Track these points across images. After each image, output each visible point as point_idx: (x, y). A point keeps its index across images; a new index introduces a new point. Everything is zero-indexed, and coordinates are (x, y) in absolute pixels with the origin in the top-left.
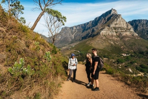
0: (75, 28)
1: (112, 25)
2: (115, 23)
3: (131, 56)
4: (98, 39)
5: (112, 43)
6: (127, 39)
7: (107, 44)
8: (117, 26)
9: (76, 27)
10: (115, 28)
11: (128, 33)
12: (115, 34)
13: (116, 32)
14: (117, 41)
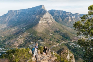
0: (18, 12)
1: (44, 17)
2: (45, 15)
3: (54, 34)
4: (39, 26)
5: (45, 27)
6: (50, 24)
7: (43, 29)
8: (46, 17)
9: (19, 10)
10: (45, 18)
11: (51, 21)
12: (45, 21)
13: (46, 21)
14: (47, 26)
